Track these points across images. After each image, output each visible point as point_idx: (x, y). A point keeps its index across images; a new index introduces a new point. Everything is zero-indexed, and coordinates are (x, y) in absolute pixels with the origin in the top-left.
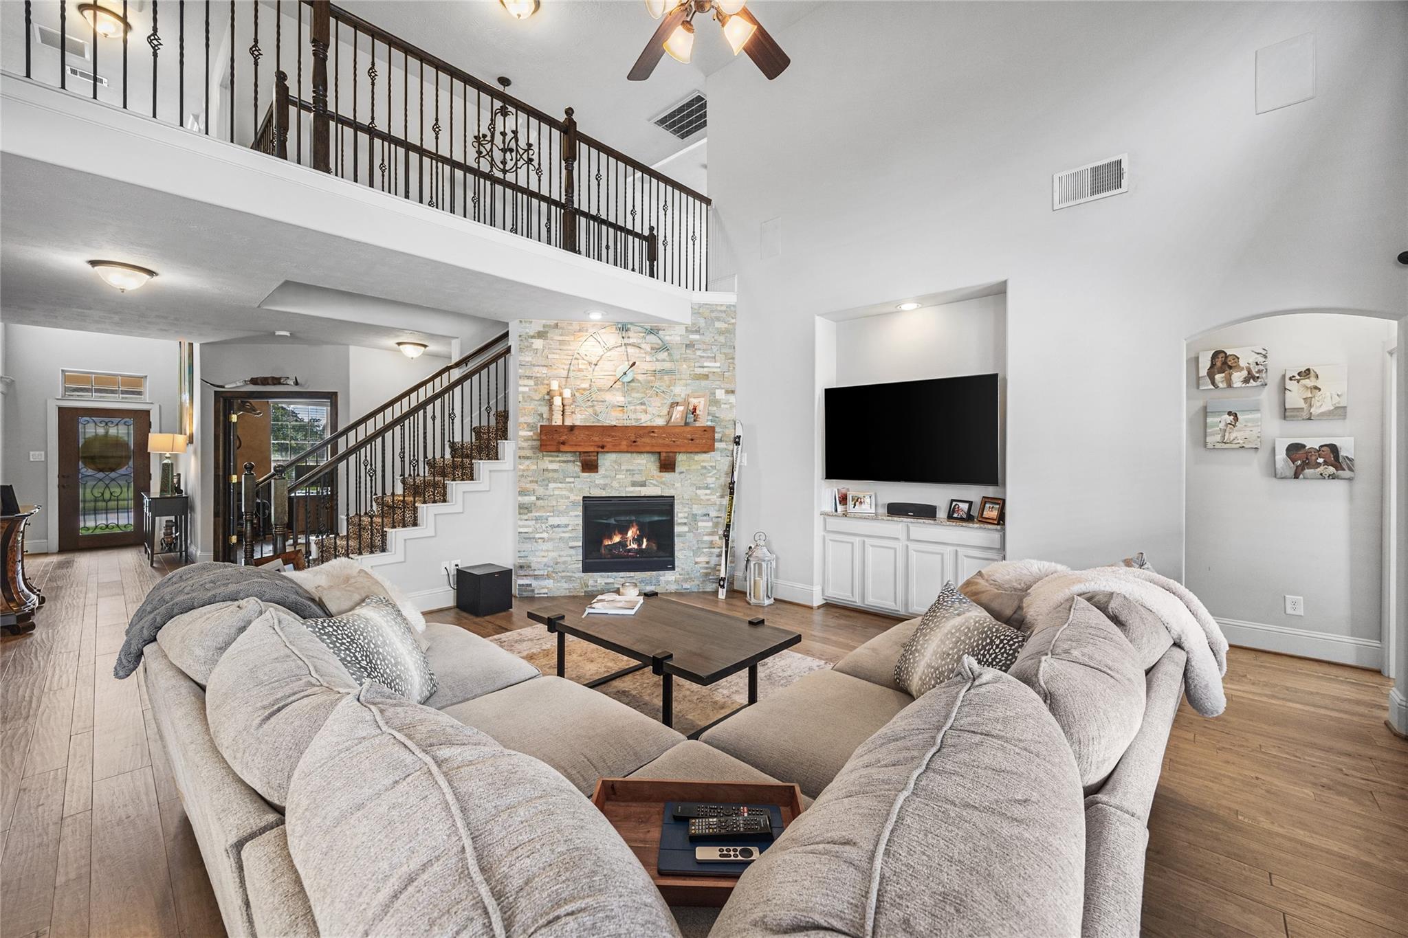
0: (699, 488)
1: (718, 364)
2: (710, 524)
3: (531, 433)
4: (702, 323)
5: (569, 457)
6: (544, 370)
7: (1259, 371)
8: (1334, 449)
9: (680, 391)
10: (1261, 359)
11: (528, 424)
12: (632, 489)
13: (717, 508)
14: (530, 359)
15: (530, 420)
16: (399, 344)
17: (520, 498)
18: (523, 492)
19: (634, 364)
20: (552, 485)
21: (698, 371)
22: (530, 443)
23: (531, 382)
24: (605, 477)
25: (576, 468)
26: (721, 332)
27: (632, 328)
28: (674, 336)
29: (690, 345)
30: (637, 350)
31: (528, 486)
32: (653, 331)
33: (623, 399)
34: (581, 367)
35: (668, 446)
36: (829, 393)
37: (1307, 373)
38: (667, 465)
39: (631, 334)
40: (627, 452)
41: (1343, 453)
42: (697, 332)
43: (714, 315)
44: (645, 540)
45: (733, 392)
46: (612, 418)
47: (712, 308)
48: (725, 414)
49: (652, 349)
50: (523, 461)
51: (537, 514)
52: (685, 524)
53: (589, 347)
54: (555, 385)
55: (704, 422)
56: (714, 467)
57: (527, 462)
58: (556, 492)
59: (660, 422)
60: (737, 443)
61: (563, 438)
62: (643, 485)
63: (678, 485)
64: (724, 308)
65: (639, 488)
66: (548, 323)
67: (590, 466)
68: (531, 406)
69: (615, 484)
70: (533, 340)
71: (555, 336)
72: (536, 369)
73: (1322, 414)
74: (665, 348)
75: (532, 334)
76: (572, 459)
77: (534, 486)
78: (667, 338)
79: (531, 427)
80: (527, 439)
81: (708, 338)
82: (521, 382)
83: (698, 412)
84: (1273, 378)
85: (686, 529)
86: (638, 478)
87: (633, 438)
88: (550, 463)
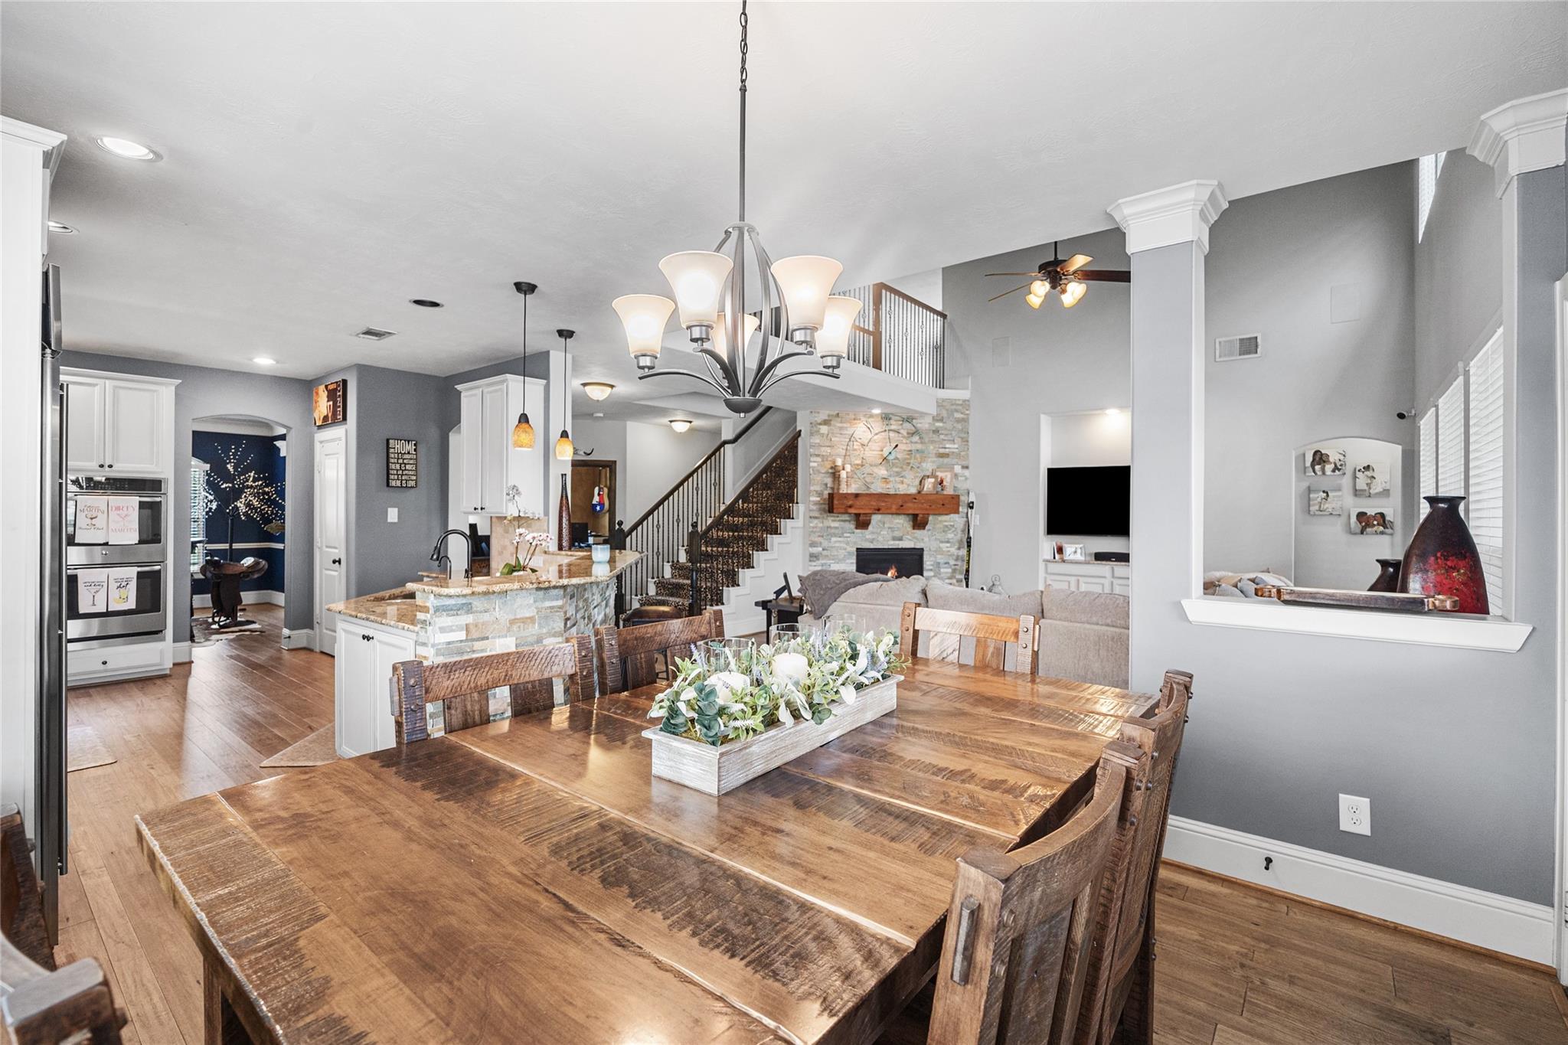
0: (942, 542)
1: (956, 446)
2: (950, 570)
3: (818, 499)
4: (944, 414)
5: (846, 517)
6: (829, 450)
7: (1341, 465)
8: (1382, 515)
9: (928, 466)
10: (1342, 458)
11: (817, 491)
12: (892, 542)
13: (955, 557)
14: (818, 441)
15: (818, 488)
16: (671, 421)
17: (810, 549)
18: (813, 544)
19: (897, 446)
20: (834, 539)
21: (942, 451)
22: (818, 506)
23: (819, 459)
24: (873, 533)
25: (852, 526)
26: (958, 421)
27: (893, 417)
28: (924, 424)
29: (936, 431)
30: (897, 434)
31: (816, 539)
32: (909, 420)
33: (886, 472)
34: (855, 447)
35: (926, 509)
36: (1051, 472)
37: (1367, 468)
38: (919, 523)
39: (892, 422)
40: (897, 514)
41: (1387, 518)
42: (941, 420)
43: (954, 407)
45: (967, 467)
46: (878, 488)
47: (953, 402)
48: (962, 486)
49: (908, 433)
50: (813, 520)
51: (823, 562)
52: (931, 570)
53: (860, 430)
54: (839, 462)
55: (949, 491)
56: (953, 526)
57: (816, 521)
58: (837, 545)
59: (913, 490)
60: (972, 508)
61: (850, 503)
62: (901, 539)
63: (926, 539)
64: (960, 402)
65: (897, 542)
66: (832, 413)
67: (862, 523)
68: (818, 478)
69: (880, 539)
70: (821, 427)
71: (837, 424)
72: (823, 449)
73: (1377, 494)
74: (916, 432)
75: (819, 421)
76: (848, 518)
77: (820, 539)
78: (919, 425)
79: (820, 494)
80: (816, 503)
81: (949, 425)
82: (812, 459)
83: (945, 483)
84: (1349, 470)
85: (932, 574)
86: (897, 534)
87: (900, 503)
88: (833, 522)
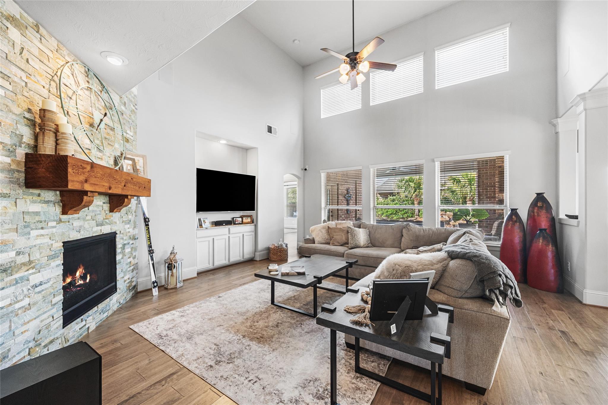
0: (126, 224)
1: (132, 134)
3: (9, 161)
5: (51, 196)
6: (24, 77)
9: (118, 147)
11: (4, 145)
12: (96, 228)
13: (132, 237)
14: (6, 50)
15: (7, 140)
19: (105, 114)
21: (125, 135)
22: (8, 175)
25: (57, 209)
28: (115, 102)
29: (122, 113)
32: (107, 89)
42: (124, 105)
43: (130, 97)
44: (88, 276)
55: (143, 175)
61: (86, 175)
62: (102, 224)
63: (118, 223)
64: (133, 96)
65: (100, 228)
72: (14, 69)
76: (53, 198)
80: (3, 168)
86: (99, 219)
87: (124, 183)
88: (33, 204)
